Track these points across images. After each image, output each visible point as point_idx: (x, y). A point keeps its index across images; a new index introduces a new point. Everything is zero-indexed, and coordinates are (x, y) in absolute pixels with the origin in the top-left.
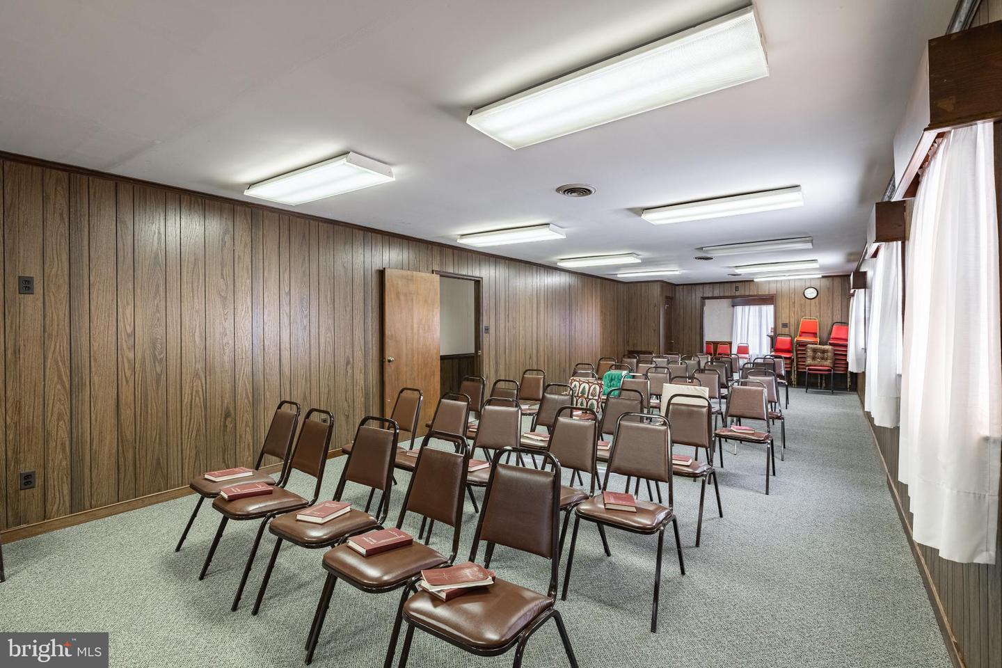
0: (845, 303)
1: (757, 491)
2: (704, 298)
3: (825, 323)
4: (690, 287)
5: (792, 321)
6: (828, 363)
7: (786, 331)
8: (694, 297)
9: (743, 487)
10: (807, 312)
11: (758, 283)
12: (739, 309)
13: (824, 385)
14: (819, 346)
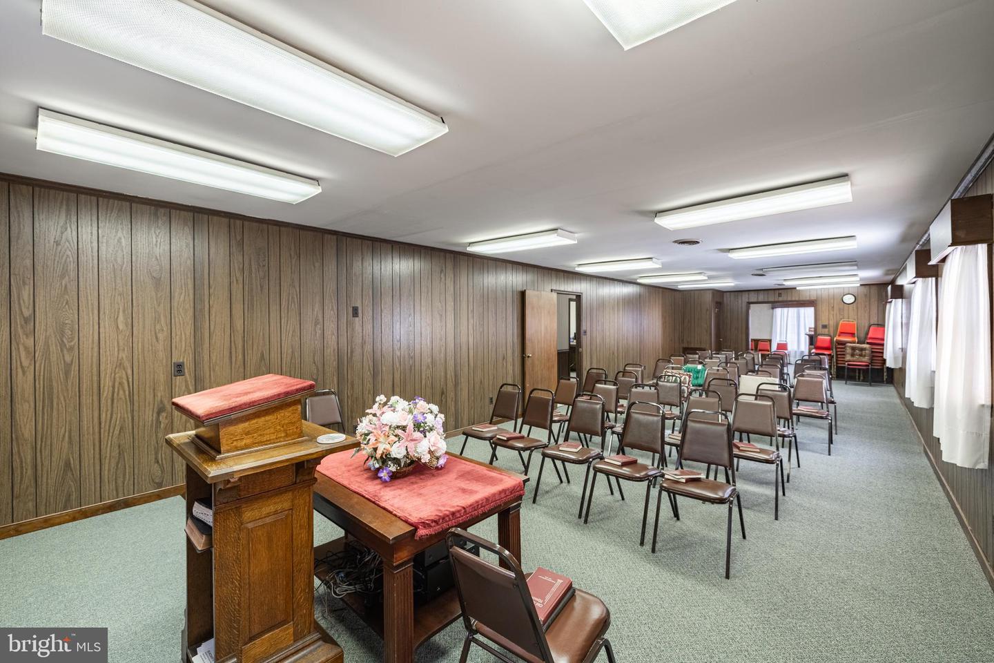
0: (881, 308)
1: (821, 453)
2: (750, 303)
3: (863, 324)
4: (736, 293)
5: (832, 323)
6: (866, 359)
7: (826, 331)
8: (740, 301)
9: (809, 450)
10: (846, 316)
11: (799, 290)
12: (778, 311)
13: (862, 378)
14: (858, 345)
